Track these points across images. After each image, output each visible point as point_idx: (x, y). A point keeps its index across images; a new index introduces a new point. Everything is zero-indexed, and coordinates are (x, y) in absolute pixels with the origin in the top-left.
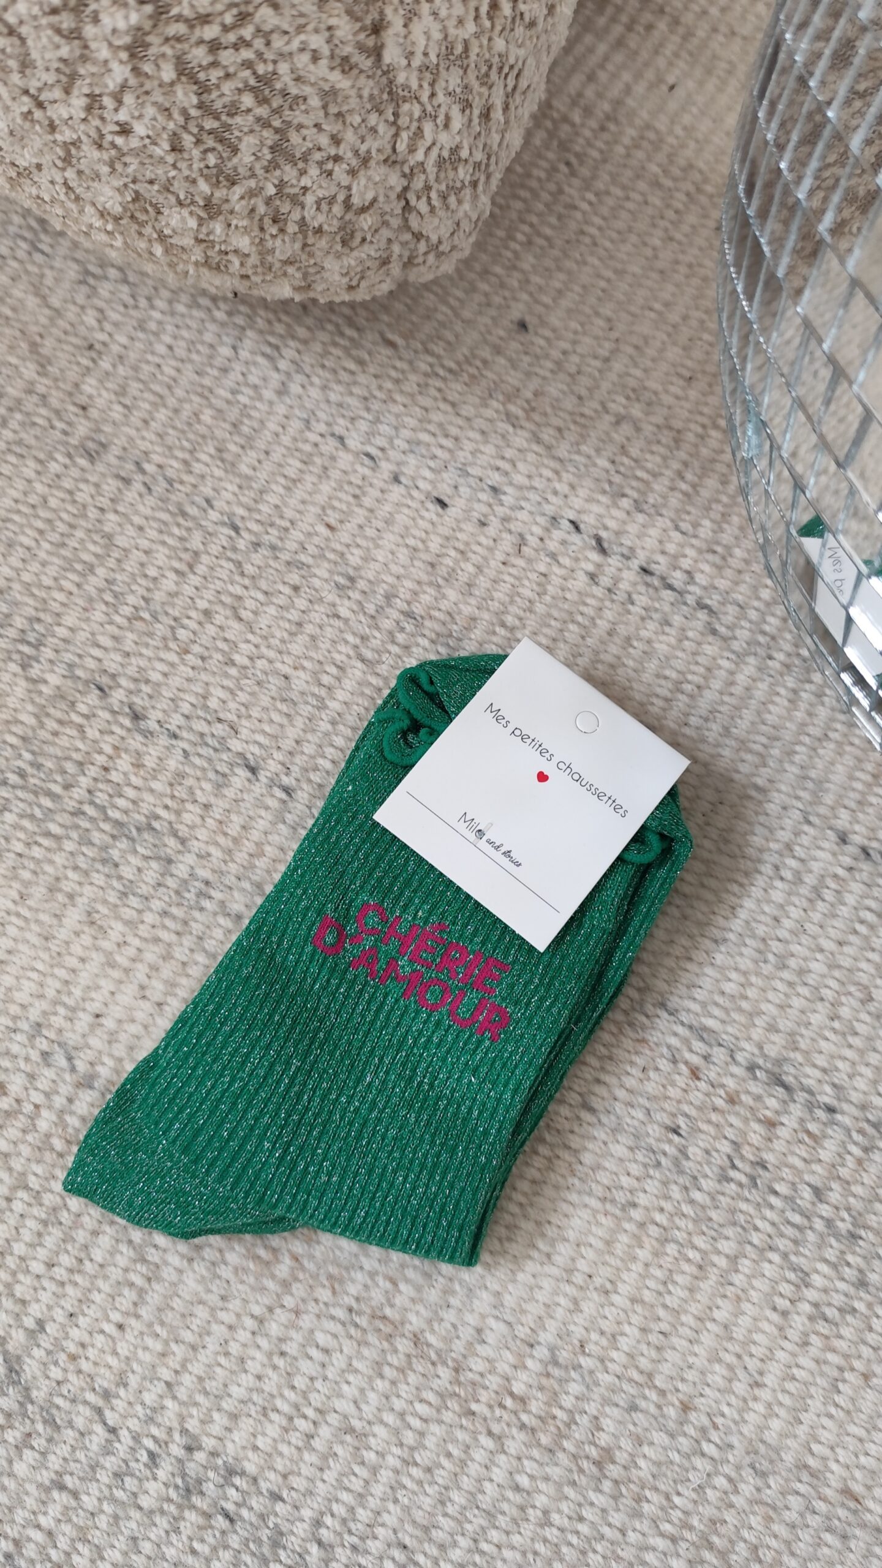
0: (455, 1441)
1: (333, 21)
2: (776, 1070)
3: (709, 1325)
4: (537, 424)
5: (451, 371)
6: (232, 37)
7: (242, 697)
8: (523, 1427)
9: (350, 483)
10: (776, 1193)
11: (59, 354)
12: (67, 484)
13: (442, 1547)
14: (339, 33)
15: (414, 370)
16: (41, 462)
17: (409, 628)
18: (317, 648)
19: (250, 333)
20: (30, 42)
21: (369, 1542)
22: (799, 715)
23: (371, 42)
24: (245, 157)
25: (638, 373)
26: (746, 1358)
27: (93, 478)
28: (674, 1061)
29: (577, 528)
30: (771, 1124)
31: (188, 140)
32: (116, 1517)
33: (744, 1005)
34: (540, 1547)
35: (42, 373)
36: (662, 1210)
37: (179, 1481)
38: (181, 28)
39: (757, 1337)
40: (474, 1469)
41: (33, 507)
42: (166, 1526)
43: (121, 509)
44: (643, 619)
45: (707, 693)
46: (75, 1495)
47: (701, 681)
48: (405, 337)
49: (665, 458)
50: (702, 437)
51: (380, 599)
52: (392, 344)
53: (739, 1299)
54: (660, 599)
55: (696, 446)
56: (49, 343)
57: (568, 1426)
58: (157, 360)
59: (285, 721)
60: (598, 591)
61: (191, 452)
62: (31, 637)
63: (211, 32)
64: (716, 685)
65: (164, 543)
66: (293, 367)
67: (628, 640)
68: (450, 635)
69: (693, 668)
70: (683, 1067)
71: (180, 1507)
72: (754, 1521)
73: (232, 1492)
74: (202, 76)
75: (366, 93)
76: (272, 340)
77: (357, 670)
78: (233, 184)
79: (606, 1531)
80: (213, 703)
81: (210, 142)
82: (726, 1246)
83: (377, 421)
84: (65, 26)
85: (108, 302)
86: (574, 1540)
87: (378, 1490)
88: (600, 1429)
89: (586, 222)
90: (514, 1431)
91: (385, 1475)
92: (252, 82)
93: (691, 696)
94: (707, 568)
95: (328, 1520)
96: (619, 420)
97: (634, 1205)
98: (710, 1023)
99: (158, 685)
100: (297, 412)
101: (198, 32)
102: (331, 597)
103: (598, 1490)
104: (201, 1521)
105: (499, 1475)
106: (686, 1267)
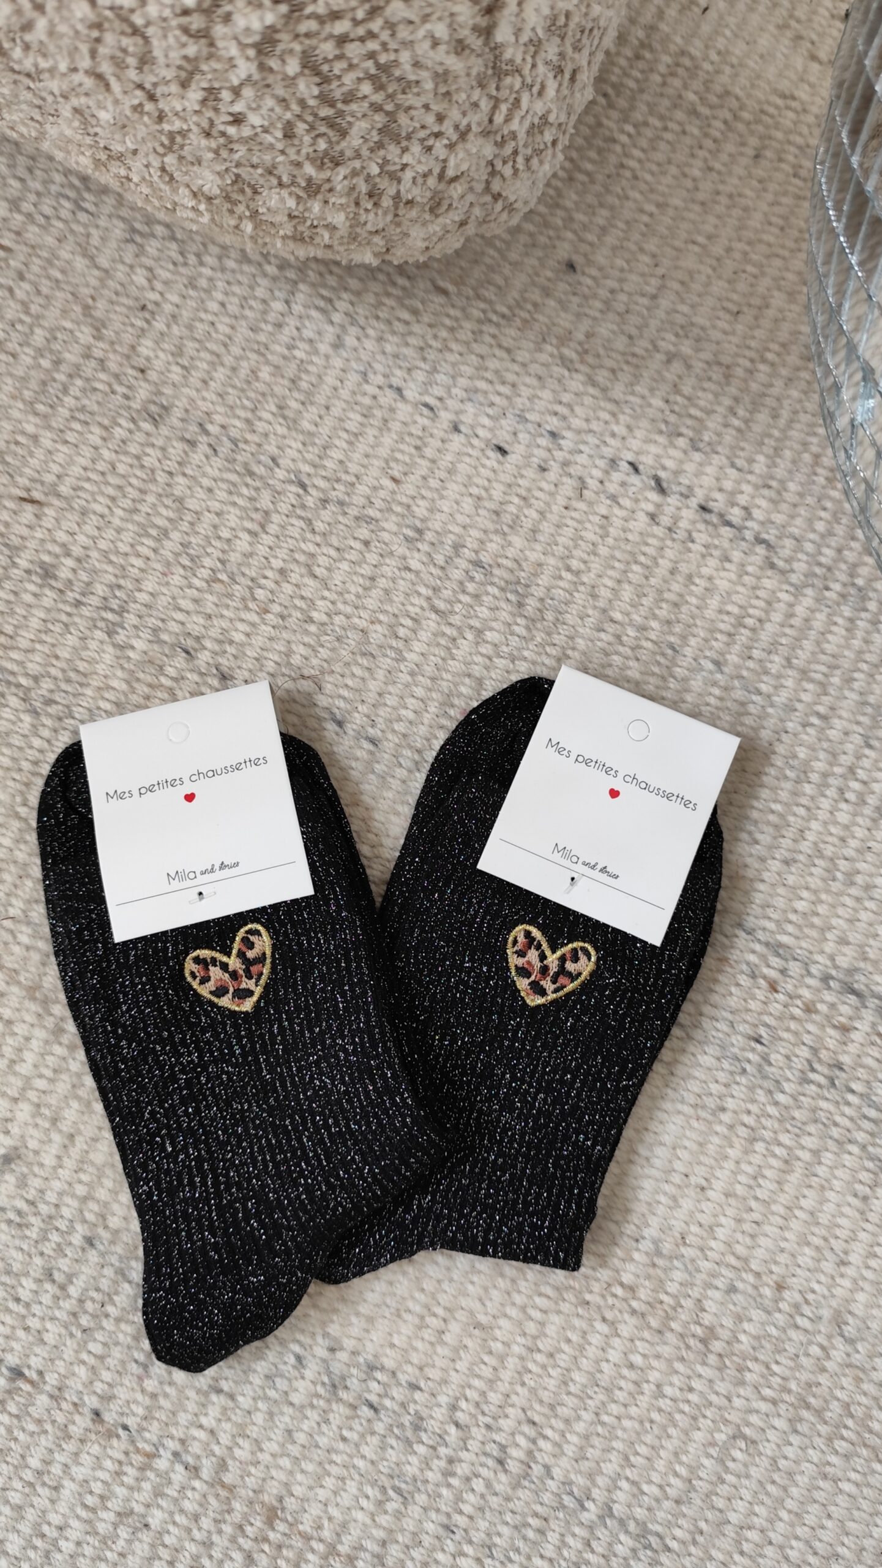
0: (573, 1328)
1: (457, 9)
2: (848, 979)
3: (797, 1212)
4: (592, 367)
5: (503, 316)
6: (361, 31)
7: (324, 653)
8: (634, 1312)
9: (411, 434)
10: (853, 1091)
11: (112, 316)
12: (133, 449)
13: (567, 1421)
14: (460, 19)
15: (467, 317)
16: (106, 428)
17: (478, 577)
18: (391, 601)
19: (301, 286)
20: (155, 42)
21: (501, 1421)
22: (856, 643)
23: (483, 22)
24: (354, 140)
25: (685, 309)
26: (832, 1241)
27: (159, 442)
28: (753, 976)
29: (636, 470)
30: (845, 1029)
31: (301, 128)
32: (271, 1414)
33: (816, 920)
34: (655, 1416)
35: (99, 337)
36: (749, 1112)
37: (326, 1379)
38: (312, 25)
39: (840, 1221)
40: (591, 1352)
41: (103, 474)
42: (317, 1418)
43: (189, 471)
44: (703, 556)
45: (768, 626)
46: (232, 1397)
47: (763, 615)
48: (456, 284)
49: (716, 395)
50: (751, 372)
51: (448, 550)
52: (444, 292)
53: (823, 1188)
54: (719, 536)
55: (745, 381)
56: (101, 304)
57: (674, 1309)
58: (210, 318)
59: (367, 675)
60: (658, 531)
61: (253, 411)
62: (114, 604)
63: (341, 27)
64: (777, 617)
65: (234, 504)
66: (347, 320)
67: (690, 578)
68: (518, 583)
69: (754, 602)
70: (762, 982)
71: (328, 1401)
72: (845, 1382)
73: (374, 1385)
74: (325, 68)
75: (474, 72)
76: (325, 292)
77: (431, 622)
78: (337, 164)
79: (713, 1398)
80: (296, 660)
81: (323, 129)
82: (808, 1142)
83: (435, 370)
84: (194, 27)
85: (157, 260)
86: (686, 1408)
87: (506, 1375)
88: (704, 1310)
89: (626, 155)
90: (626, 1316)
91: (512, 1362)
92: (373, 71)
93: (753, 630)
94: (764, 503)
95: (463, 1404)
96: (670, 358)
97: (723, 1110)
98: (784, 939)
99: (242, 645)
100: (354, 364)
101: (328, 28)
102: (401, 550)
103: (704, 1364)
104: (348, 1412)
105: (614, 1356)
106: (773, 1162)
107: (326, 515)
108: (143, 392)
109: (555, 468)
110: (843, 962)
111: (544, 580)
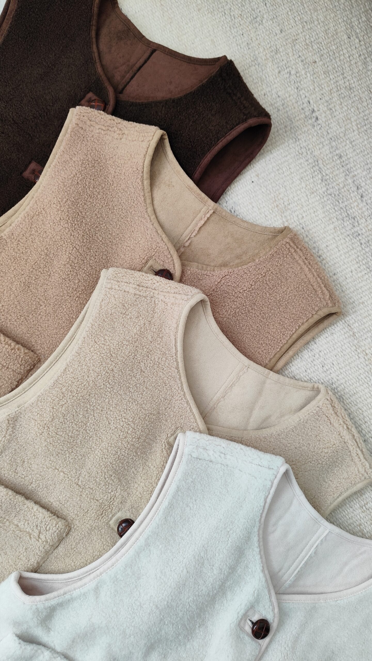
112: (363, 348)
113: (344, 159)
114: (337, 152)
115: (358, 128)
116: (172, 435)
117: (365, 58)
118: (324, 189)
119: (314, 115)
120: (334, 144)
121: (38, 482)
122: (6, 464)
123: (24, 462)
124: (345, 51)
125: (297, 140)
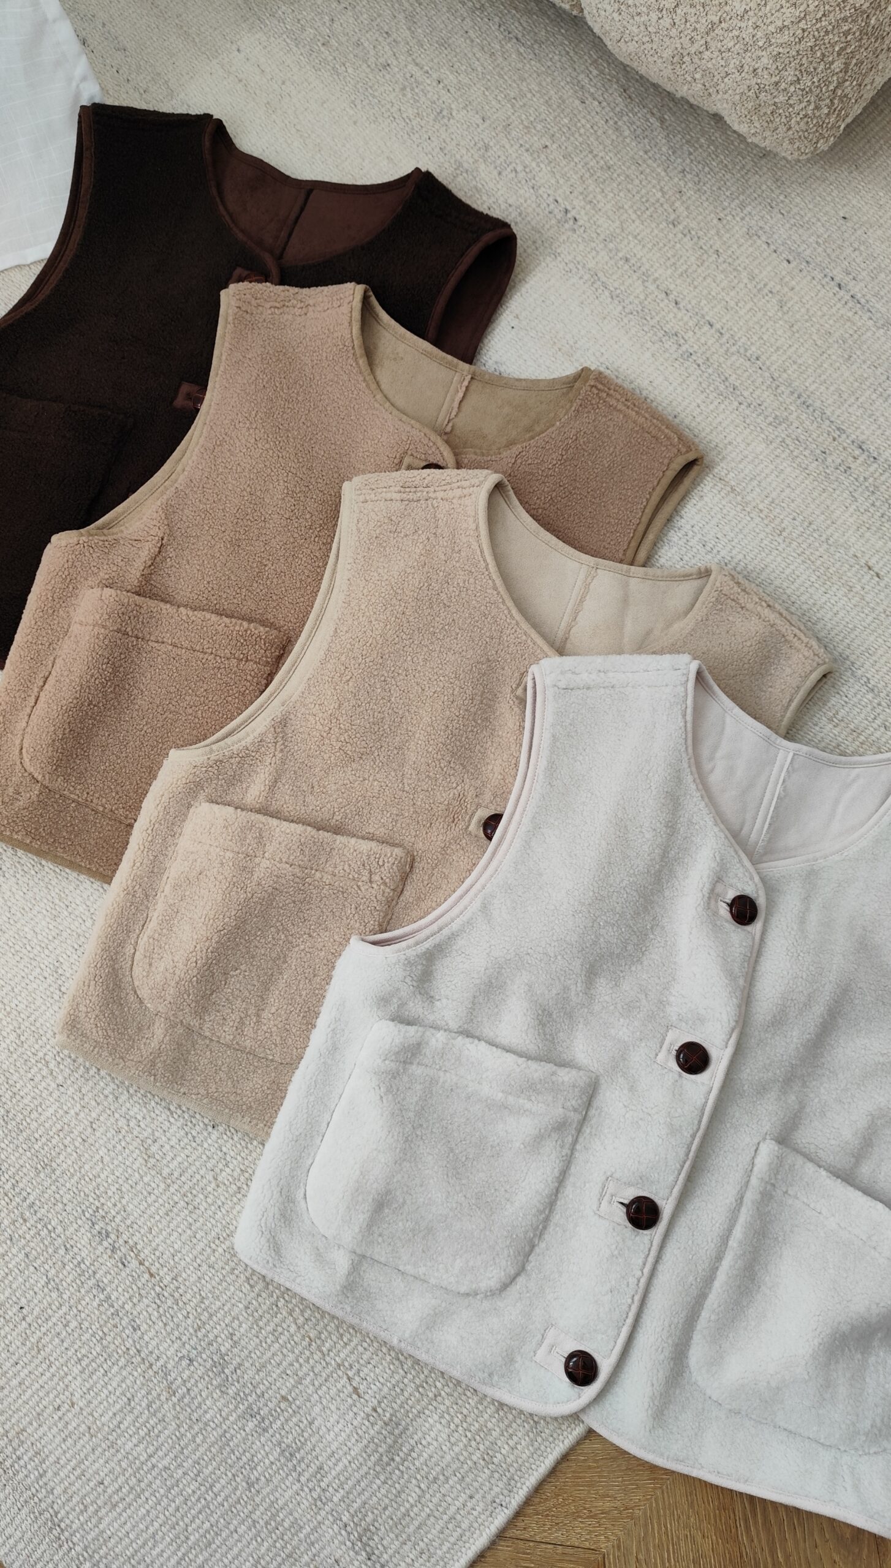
107: (724, 266)
108: (673, 216)
109: (805, 273)
110: (860, 439)
111: (792, 303)
112: (754, 504)
113: (633, 261)
114: (620, 255)
115: (639, 216)
116: (519, 685)
117: (616, 123)
118: (620, 308)
119: (569, 215)
120: (611, 246)
121: (343, 810)
122: (287, 797)
123: (313, 787)
124: (583, 121)
125: (556, 255)
